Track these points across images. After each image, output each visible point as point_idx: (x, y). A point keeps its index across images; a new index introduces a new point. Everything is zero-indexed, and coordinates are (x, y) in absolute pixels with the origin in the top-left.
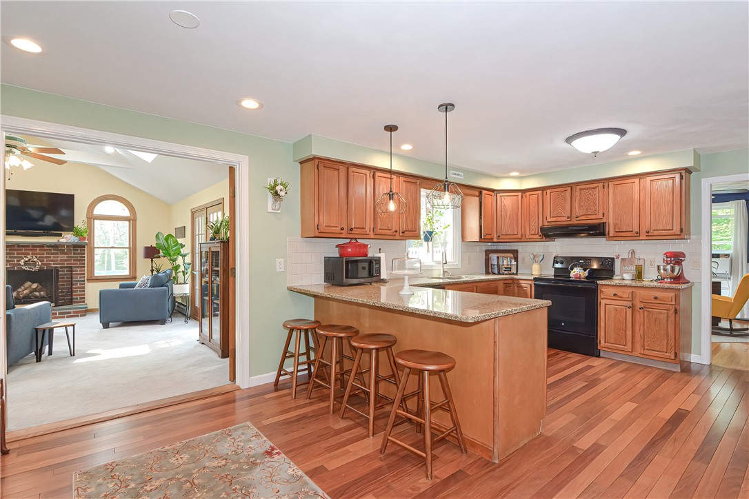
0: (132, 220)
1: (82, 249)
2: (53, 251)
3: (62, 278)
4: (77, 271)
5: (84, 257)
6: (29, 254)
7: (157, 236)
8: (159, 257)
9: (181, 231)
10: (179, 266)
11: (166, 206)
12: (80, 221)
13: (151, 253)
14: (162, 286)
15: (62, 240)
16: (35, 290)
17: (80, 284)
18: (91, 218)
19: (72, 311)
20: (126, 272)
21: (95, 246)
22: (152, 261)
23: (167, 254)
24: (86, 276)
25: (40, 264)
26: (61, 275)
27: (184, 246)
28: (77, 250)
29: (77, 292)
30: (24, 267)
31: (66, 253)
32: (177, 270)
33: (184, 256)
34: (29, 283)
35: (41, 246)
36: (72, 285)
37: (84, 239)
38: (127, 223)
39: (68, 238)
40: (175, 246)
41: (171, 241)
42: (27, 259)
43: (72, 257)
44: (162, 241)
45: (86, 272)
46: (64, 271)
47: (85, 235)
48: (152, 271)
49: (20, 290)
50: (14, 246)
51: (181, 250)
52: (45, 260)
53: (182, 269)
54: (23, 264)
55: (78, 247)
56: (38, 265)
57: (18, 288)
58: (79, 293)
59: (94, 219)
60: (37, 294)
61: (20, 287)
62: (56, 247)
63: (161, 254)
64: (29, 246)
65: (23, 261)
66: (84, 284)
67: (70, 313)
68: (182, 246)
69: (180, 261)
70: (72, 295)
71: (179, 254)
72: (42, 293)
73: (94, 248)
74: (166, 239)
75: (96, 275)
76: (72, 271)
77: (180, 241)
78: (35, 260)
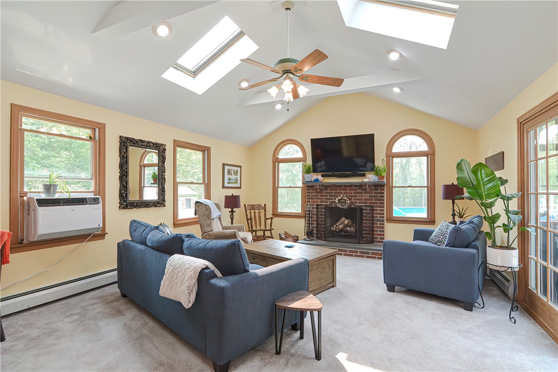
0: (430, 155)
1: (382, 189)
2: (358, 191)
3: (366, 216)
4: (377, 210)
5: (384, 197)
6: (341, 193)
7: (459, 166)
8: (463, 198)
9: (499, 160)
10: (497, 216)
11: (471, 132)
12: (380, 160)
13: (452, 192)
14: (467, 246)
15: (365, 180)
16: (347, 225)
17: (380, 224)
18: (390, 156)
19: (370, 252)
20: (424, 215)
21: (394, 186)
22: (453, 203)
23: (476, 193)
24: (385, 215)
25: (349, 202)
26: (365, 213)
27: (506, 181)
28: (378, 190)
29: (377, 231)
30: (338, 205)
31: (368, 193)
32: (494, 222)
33: (507, 199)
34: (344, 218)
35: (350, 186)
36: (373, 224)
37: (383, 178)
38: (425, 158)
39: (370, 178)
40: (490, 181)
41: (483, 174)
42: (340, 198)
43: (374, 196)
44: (467, 174)
45: (385, 212)
46: (366, 210)
47: (384, 174)
48: (454, 215)
49: (338, 224)
50: (332, 186)
51: (502, 188)
52: (353, 198)
53: (503, 220)
54: (337, 202)
55: (378, 186)
56: (348, 203)
57: (336, 223)
58: (379, 233)
59: (393, 157)
60: (348, 229)
61: (337, 222)
62: (361, 186)
63: (466, 194)
64: (341, 186)
65: (337, 199)
66: (383, 224)
67: (369, 253)
68: (504, 182)
69: (499, 207)
70: (373, 234)
71: (498, 196)
72: (352, 229)
73: (393, 187)
74: (475, 170)
75: (394, 215)
76: (373, 210)
77: (498, 174)
78: (346, 198)
